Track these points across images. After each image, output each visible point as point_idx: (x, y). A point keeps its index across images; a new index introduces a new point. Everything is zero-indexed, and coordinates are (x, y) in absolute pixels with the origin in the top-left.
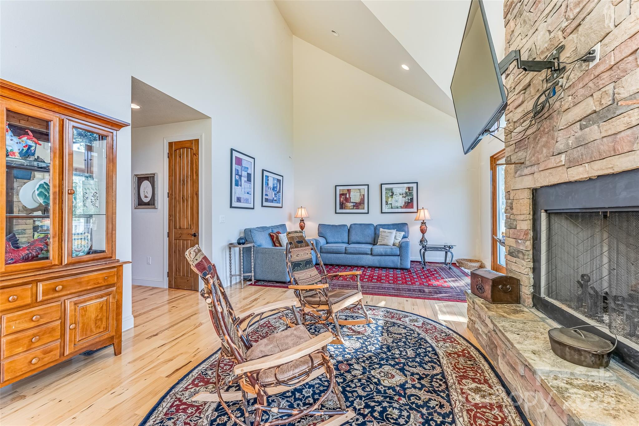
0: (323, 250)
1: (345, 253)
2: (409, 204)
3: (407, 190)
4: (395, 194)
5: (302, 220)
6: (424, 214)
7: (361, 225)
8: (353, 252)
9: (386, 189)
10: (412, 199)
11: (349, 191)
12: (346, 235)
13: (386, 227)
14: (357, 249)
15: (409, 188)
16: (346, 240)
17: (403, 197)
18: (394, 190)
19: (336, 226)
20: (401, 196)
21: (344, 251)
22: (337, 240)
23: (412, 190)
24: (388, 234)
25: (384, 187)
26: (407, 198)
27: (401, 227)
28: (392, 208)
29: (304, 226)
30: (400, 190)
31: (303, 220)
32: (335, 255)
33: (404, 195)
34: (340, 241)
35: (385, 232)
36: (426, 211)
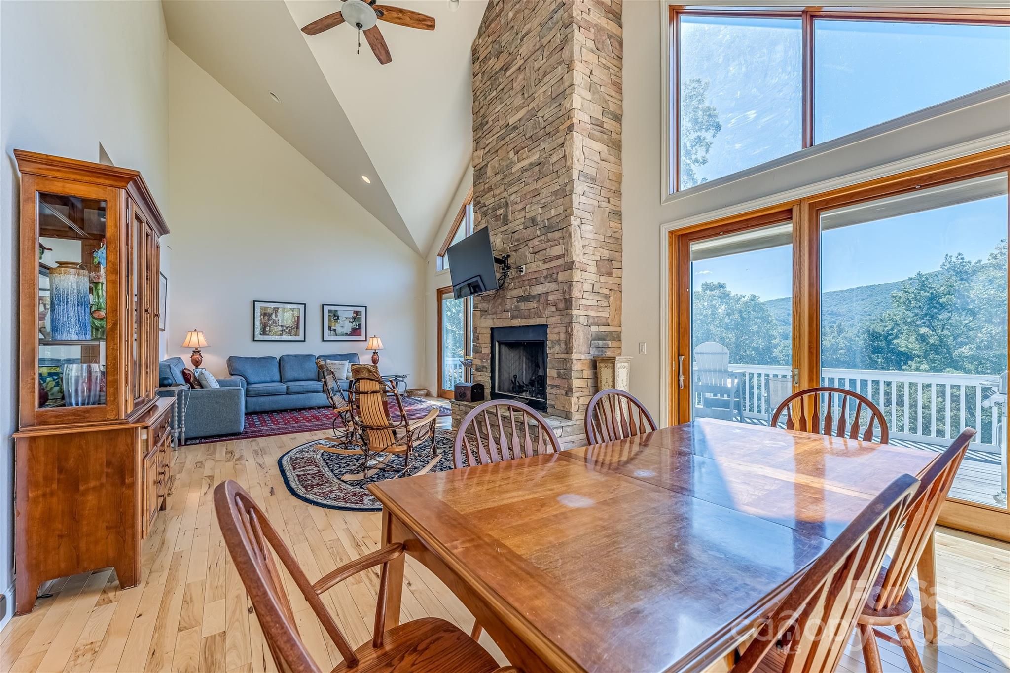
0: (252, 393)
1: (287, 394)
2: (356, 331)
3: (355, 315)
4: (340, 318)
5: (196, 351)
6: (376, 343)
7: (296, 356)
8: (298, 391)
9: (330, 311)
10: (360, 326)
11: (276, 310)
12: (276, 370)
13: (332, 358)
14: (305, 387)
15: (356, 312)
16: (277, 377)
17: (350, 322)
18: (339, 313)
19: (259, 359)
20: (347, 321)
21: (285, 391)
22: (263, 379)
23: (361, 315)
24: (340, 367)
25: (326, 308)
26: (354, 323)
27: (350, 357)
28: (336, 335)
29: (202, 360)
30: (346, 313)
31: (199, 351)
32: (270, 398)
33: (351, 320)
34: (268, 379)
35: (335, 364)
36: (379, 339)
